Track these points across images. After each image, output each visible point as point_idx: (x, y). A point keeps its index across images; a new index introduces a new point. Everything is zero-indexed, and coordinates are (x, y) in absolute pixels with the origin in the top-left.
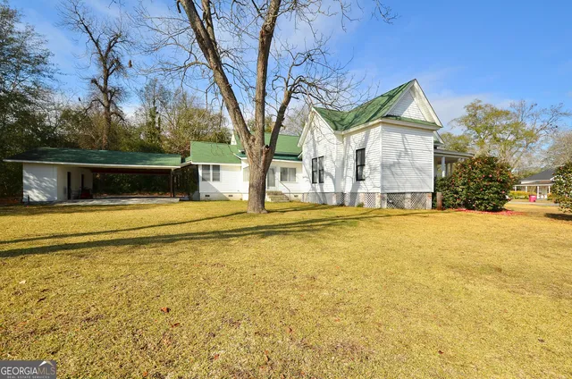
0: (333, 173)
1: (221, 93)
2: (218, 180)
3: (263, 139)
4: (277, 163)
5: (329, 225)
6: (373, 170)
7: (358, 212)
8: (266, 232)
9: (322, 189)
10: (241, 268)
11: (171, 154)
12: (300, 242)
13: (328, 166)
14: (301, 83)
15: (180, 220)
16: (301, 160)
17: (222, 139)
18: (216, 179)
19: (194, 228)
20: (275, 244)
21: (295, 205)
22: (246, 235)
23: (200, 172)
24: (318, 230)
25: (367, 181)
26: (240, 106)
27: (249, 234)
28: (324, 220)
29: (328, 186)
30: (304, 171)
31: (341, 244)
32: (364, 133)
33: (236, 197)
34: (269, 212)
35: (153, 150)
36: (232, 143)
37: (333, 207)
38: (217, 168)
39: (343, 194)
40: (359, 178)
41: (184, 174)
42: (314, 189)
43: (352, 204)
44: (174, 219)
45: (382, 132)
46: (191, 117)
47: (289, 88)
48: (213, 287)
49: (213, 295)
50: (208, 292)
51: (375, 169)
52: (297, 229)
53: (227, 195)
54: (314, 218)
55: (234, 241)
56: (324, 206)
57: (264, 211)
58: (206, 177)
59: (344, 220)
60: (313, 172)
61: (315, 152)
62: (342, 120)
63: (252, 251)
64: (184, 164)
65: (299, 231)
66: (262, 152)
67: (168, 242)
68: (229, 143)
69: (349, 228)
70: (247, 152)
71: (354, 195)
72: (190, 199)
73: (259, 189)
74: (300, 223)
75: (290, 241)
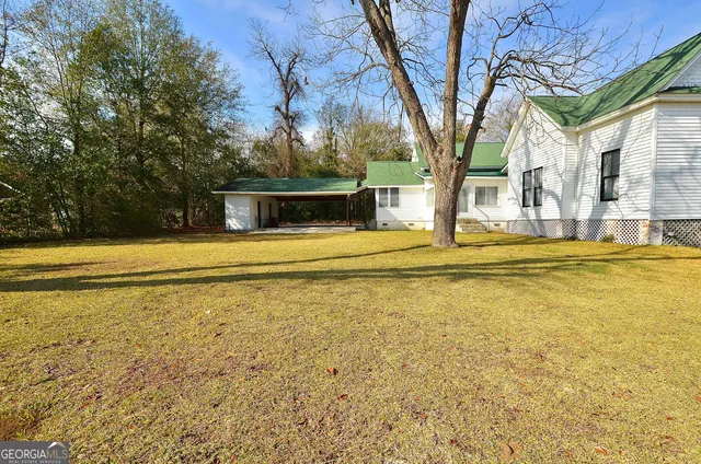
0: (559, 191)
1: (401, 97)
2: (397, 205)
3: (454, 149)
4: (472, 182)
5: (555, 268)
6: (635, 183)
7: (606, 251)
8: (459, 273)
9: (538, 214)
10: (426, 324)
11: (347, 178)
12: (510, 293)
13: (549, 181)
14: (511, 62)
15: (356, 253)
16: (506, 174)
17: (402, 156)
18: (395, 204)
19: (369, 263)
20: (471, 292)
21: (495, 237)
22: (431, 275)
23: (377, 197)
24: (537, 275)
25: (622, 202)
26: (424, 108)
27: (435, 275)
28: (546, 261)
29: (549, 210)
30: (511, 190)
31: (582, 302)
32: (618, 125)
33: (418, 226)
34: (460, 246)
35: (330, 175)
36: (413, 160)
37: (558, 240)
38: (395, 191)
39: (575, 222)
40: (606, 196)
41: (360, 200)
42: (525, 215)
43: (591, 237)
44: (348, 251)
45: (658, 117)
46: (367, 135)
47: (491, 74)
48: (390, 346)
49: (389, 359)
50: (384, 353)
51: (639, 182)
52: (503, 271)
53: (407, 224)
54: (528, 257)
55: (416, 283)
56: (542, 239)
57: (454, 245)
58: (383, 202)
59: (582, 262)
60: (524, 191)
61: (528, 162)
62: (577, 109)
63: (439, 299)
64: (361, 188)
65: (507, 275)
66: (452, 166)
67: (341, 278)
68: (410, 160)
69: (590, 275)
70: (432, 170)
71: (595, 223)
72: (367, 229)
73: (449, 215)
74: (507, 263)
75: (493, 289)
